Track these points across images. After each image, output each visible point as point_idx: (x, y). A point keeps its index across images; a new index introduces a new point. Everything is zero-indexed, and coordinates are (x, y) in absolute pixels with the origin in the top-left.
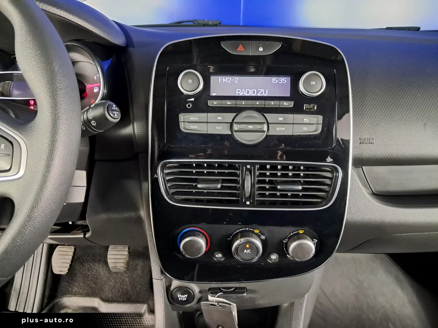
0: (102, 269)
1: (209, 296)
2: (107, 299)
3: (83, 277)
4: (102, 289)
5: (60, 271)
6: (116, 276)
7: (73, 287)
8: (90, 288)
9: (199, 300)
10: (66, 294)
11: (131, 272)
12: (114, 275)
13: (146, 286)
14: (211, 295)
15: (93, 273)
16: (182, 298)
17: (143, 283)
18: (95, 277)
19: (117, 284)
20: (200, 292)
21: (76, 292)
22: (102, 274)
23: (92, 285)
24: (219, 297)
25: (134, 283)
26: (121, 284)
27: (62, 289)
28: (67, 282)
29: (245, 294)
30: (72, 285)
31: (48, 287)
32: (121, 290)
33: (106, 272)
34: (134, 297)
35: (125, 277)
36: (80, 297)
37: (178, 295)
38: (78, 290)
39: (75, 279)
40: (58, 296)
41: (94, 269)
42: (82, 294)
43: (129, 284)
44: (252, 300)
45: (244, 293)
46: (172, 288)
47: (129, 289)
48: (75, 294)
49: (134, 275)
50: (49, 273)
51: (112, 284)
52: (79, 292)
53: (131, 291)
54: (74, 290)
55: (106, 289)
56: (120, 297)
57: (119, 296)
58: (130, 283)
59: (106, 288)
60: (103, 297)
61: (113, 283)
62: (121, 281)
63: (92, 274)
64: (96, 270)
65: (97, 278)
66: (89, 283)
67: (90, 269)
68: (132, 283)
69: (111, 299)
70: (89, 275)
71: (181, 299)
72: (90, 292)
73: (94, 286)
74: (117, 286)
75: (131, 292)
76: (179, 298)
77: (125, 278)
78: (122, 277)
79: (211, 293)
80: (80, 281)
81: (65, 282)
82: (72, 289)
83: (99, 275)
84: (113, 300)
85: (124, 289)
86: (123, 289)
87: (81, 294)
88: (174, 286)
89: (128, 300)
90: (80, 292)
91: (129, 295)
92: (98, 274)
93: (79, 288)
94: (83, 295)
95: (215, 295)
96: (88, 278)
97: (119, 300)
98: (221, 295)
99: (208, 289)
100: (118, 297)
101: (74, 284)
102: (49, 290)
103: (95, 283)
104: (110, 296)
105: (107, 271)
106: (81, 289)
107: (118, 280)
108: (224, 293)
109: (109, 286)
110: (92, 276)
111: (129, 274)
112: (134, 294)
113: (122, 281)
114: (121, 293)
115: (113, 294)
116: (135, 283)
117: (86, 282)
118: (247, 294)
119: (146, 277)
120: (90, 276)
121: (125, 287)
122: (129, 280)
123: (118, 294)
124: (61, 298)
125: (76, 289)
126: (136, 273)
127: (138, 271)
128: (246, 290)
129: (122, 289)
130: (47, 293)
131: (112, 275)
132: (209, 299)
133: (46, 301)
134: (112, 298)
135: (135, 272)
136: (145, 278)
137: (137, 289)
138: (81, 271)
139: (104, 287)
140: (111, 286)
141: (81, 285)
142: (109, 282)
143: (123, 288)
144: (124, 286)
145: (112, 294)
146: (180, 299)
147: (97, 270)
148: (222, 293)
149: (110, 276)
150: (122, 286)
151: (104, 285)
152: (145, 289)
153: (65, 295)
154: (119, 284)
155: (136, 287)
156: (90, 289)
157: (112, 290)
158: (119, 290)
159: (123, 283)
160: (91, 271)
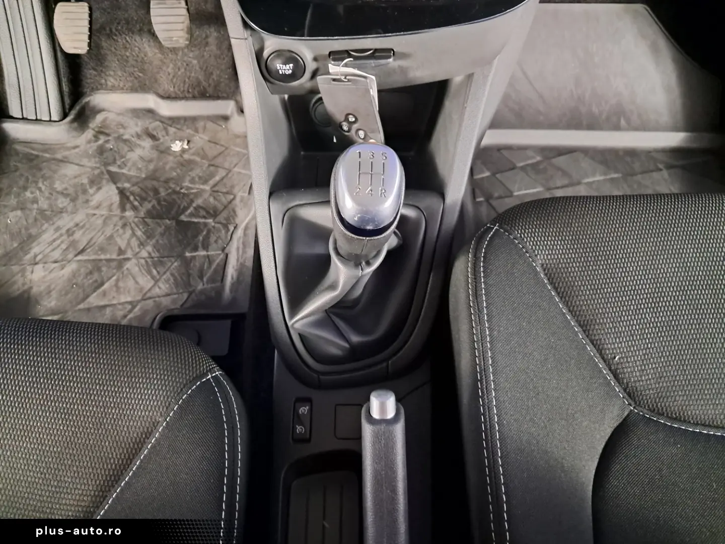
0: (149, 46)
1: (330, 65)
2: (167, 95)
3: (118, 61)
4: (156, 81)
5: (75, 48)
6: (174, 57)
7: (106, 77)
8: (136, 78)
9: (314, 74)
10: (98, 89)
11: (199, 49)
12: (170, 55)
13: (228, 70)
14: (333, 62)
15: (134, 54)
16: (285, 70)
17: (223, 67)
18: (139, 60)
19: (179, 69)
20: (315, 59)
21: (113, 86)
22: (150, 55)
23: (138, 73)
24: (346, 65)
25: (207, 67)
26: (185, 69)
27: (89, 81)
28: (95, 70)
29: (391, 60)
30: (103, 75)
31: (64, 77)
32: (187, 80)
33: (157, 51)
34: (210, 90)
35: (190, 57)
36: (122, 93)
37: (278, 65)
38: (116, 84)
39: (106, 64)
40: (86, 92)
41: (135, 47)
42: (125, 88)
43: (200, 70)
44: (403, 70)
45: (389, 57)
46: (266, 54)
47: (200, 77)
48: (113, 89)
49: (205, 54)
50: (59, 54)
51: (170, 70)
52: (119, 86)
53: (205, 81)
54: (110, 84)
55: (161, 79)
56: (188, 92)
57: (186, 89)
58: (201, 68)
59: (161, 77)
60: (161, 92)
61: (173, 69)
62: (185, 64)
63: (134, 56)
64: (139, 49)
65: (143, 62)
66: (131, 70)
67: (128, 46)
68: (204, 68)
69: (173, 95)
70: (127, 57)
71: (283, 71)
72: (137, 85)
73: (140, 74)
74: (179, 73)
75: (204, 83)
76: (280, 71)
77: (190, 59)
78: (186, 58)
79: (334, 60)
80: (115, 67)
81: (90, 70)
82: (106, 80)
83: (145, 56)
84: (177, 96)
85: (193, 77)
86: (191, 79)
87: (122, 89)
88: (268, 49)
89: (203, 95)
90: (121, 86)
91: (202, 87)
92: (143, 56)
93: (117, 80)
94: (127, 89)
95: (340, 62)
96: (127, 61)
97: (187, 95)
98: (350, 62)
99: (328, 53)
100: (184, 91)
101: (107, 73)
102: (67, 84)
103: (142, 71)
104: (172, 89)
105: (158, 49)
106: (120, 80)
107: (179, 64)
108: (356, 58)
109: (167, 74)
110: (135, 58)
111: (197, 53)
112: (209, 85)
113: (187, 65)
114: (189, 85)
115: (176, 86)
116: (209, 68)
117: (127, 69)
118: (394, 60)
119: (227, 56)
120: (130, 59)
121: (193, 75)
122: (199, 62)
123: (184, 87)
124: (92, 95)
125: (112, 80)
126: (208, 51)
127: (212, 47)
128: (394, 54)
129: (189, 79)
130: (66, 89)
131: (168, 55)
132: (330, 71)
133: (67, 101)
134: (175, 93)
135: (207, 49)
136: (224, 59)
137: (214, 77)
138: (113, 49)
139: (158, 76)
140: (169, 74)
141: (120, 73)
142: (164, 68)
143: (190, 76)
144: (192, 73)
145: (174, 87)
146: (281, 73)
147: (140, 47)
148: (351, 59)
149: (165, 58)
150: (188, 74)
151: (158, 73)
152: (227, 77)
153: (97, 92)
154: (183, 70)
155: (212, 74)
156: (136, 81)
157: (172, 80)
158: (185, 81)
159: (188, 68)
160: (130, 50)
